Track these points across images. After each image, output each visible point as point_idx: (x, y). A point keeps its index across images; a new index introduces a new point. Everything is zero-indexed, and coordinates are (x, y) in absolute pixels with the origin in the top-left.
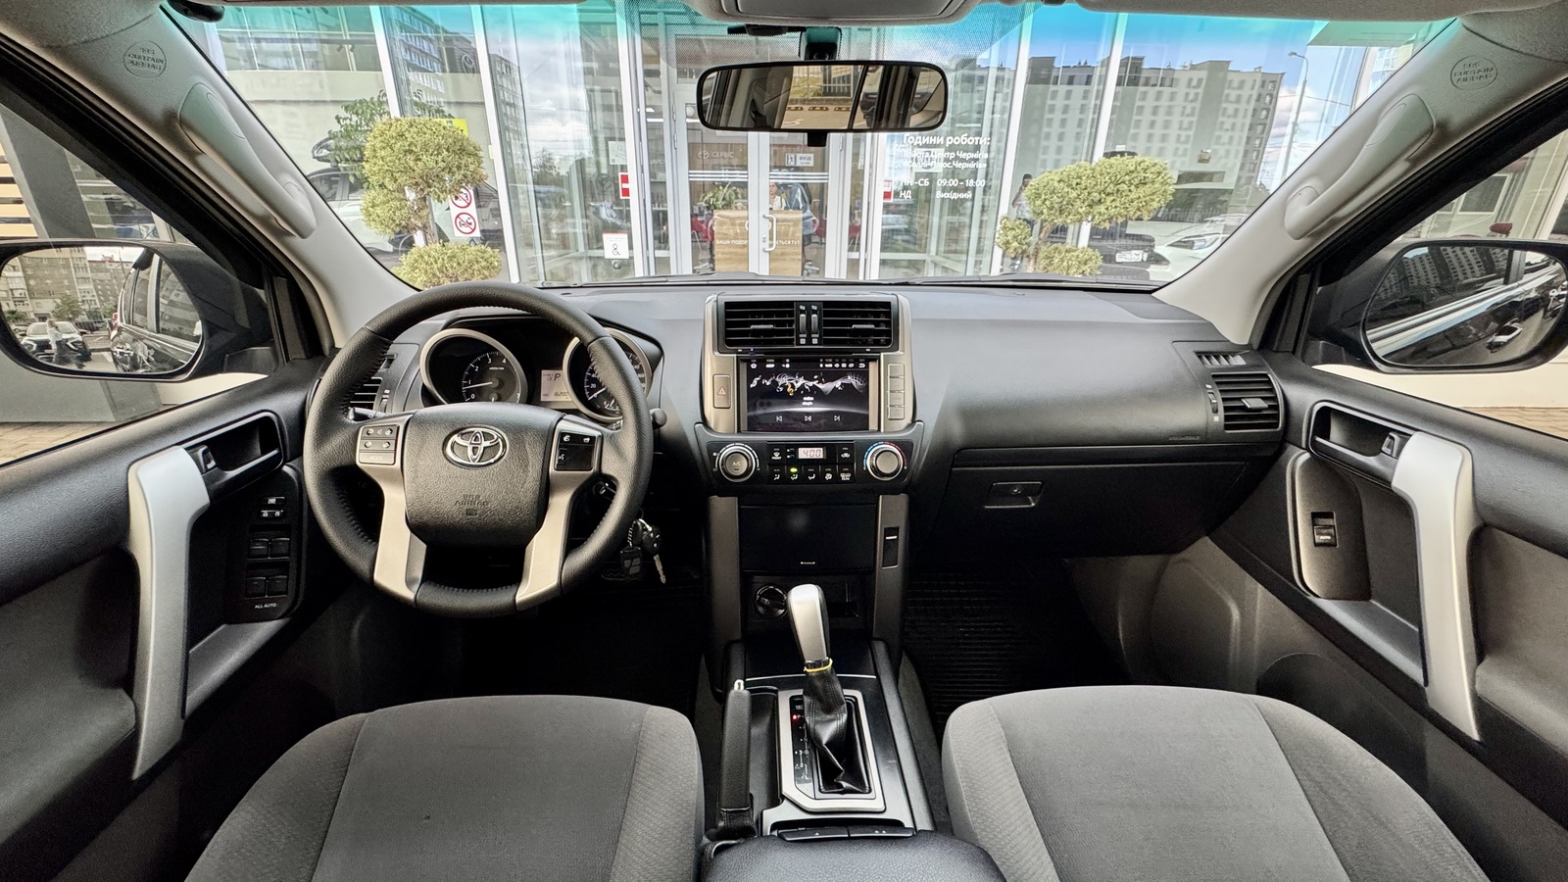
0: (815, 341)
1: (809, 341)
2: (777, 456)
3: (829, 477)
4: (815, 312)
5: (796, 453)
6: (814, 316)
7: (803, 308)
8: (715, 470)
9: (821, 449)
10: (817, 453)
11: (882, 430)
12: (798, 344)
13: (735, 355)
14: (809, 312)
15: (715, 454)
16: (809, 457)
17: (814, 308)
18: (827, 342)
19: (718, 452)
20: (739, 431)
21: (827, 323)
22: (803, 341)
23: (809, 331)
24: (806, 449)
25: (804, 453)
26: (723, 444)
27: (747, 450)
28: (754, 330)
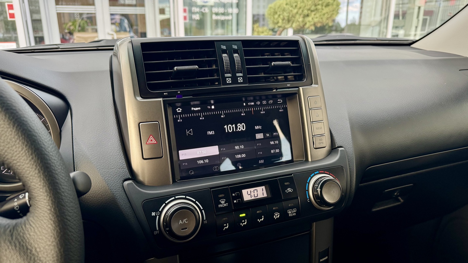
0: (240, 80)
1: (234, 79)
2: (223, 203)
3: (277, 216)
4: (236, 51)
5: (241, 196)
6: (236, 55)
7: (224, 47)
8: (156, 233)
9: (264, 187)
10: (261, 192)
11: (310, 160)
12: (225, 83)
13: (161, 99)
14: (230, 52)
15: (153, 214)
16: (253, 198)
17: (235, 47)
18: (251, 80)
19: (156, 210)
20: (174, 181)
21: (248, 62)
22: (229, 81)
23: (233, 70)
24: (249, 190)
25: (248, 195)
26: (162, 200)
27: (190, 202)
28: (178, 71)
